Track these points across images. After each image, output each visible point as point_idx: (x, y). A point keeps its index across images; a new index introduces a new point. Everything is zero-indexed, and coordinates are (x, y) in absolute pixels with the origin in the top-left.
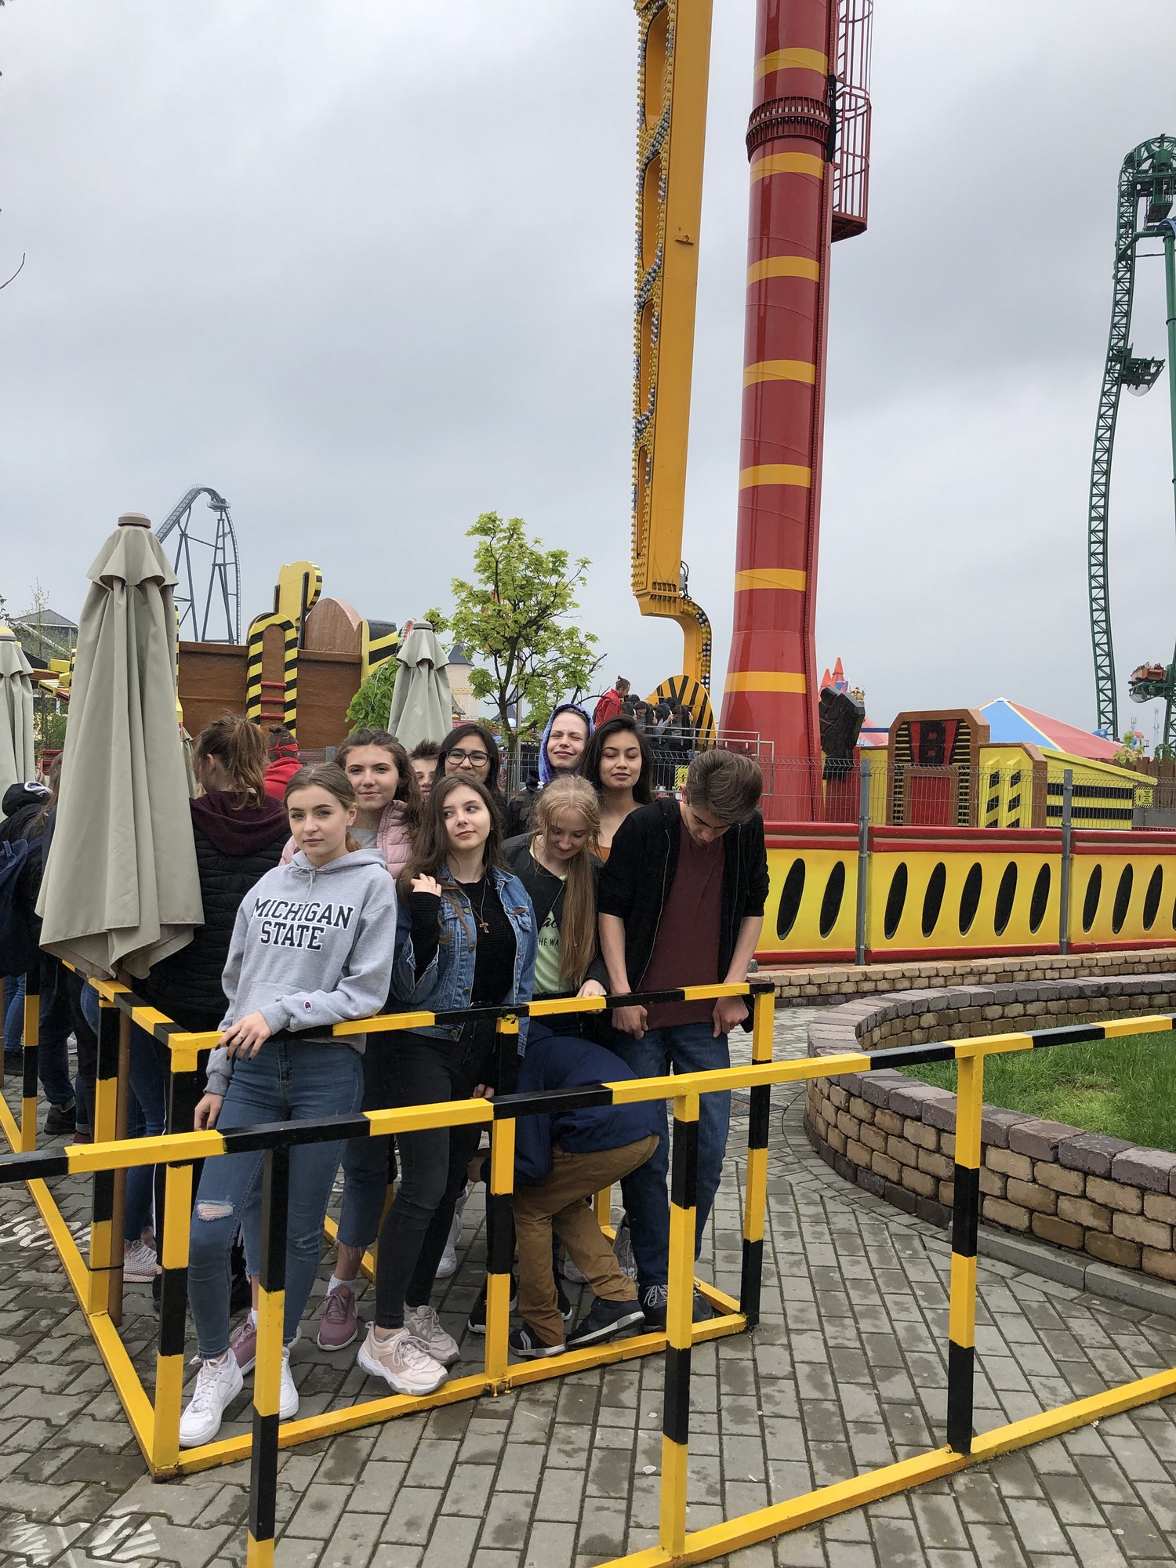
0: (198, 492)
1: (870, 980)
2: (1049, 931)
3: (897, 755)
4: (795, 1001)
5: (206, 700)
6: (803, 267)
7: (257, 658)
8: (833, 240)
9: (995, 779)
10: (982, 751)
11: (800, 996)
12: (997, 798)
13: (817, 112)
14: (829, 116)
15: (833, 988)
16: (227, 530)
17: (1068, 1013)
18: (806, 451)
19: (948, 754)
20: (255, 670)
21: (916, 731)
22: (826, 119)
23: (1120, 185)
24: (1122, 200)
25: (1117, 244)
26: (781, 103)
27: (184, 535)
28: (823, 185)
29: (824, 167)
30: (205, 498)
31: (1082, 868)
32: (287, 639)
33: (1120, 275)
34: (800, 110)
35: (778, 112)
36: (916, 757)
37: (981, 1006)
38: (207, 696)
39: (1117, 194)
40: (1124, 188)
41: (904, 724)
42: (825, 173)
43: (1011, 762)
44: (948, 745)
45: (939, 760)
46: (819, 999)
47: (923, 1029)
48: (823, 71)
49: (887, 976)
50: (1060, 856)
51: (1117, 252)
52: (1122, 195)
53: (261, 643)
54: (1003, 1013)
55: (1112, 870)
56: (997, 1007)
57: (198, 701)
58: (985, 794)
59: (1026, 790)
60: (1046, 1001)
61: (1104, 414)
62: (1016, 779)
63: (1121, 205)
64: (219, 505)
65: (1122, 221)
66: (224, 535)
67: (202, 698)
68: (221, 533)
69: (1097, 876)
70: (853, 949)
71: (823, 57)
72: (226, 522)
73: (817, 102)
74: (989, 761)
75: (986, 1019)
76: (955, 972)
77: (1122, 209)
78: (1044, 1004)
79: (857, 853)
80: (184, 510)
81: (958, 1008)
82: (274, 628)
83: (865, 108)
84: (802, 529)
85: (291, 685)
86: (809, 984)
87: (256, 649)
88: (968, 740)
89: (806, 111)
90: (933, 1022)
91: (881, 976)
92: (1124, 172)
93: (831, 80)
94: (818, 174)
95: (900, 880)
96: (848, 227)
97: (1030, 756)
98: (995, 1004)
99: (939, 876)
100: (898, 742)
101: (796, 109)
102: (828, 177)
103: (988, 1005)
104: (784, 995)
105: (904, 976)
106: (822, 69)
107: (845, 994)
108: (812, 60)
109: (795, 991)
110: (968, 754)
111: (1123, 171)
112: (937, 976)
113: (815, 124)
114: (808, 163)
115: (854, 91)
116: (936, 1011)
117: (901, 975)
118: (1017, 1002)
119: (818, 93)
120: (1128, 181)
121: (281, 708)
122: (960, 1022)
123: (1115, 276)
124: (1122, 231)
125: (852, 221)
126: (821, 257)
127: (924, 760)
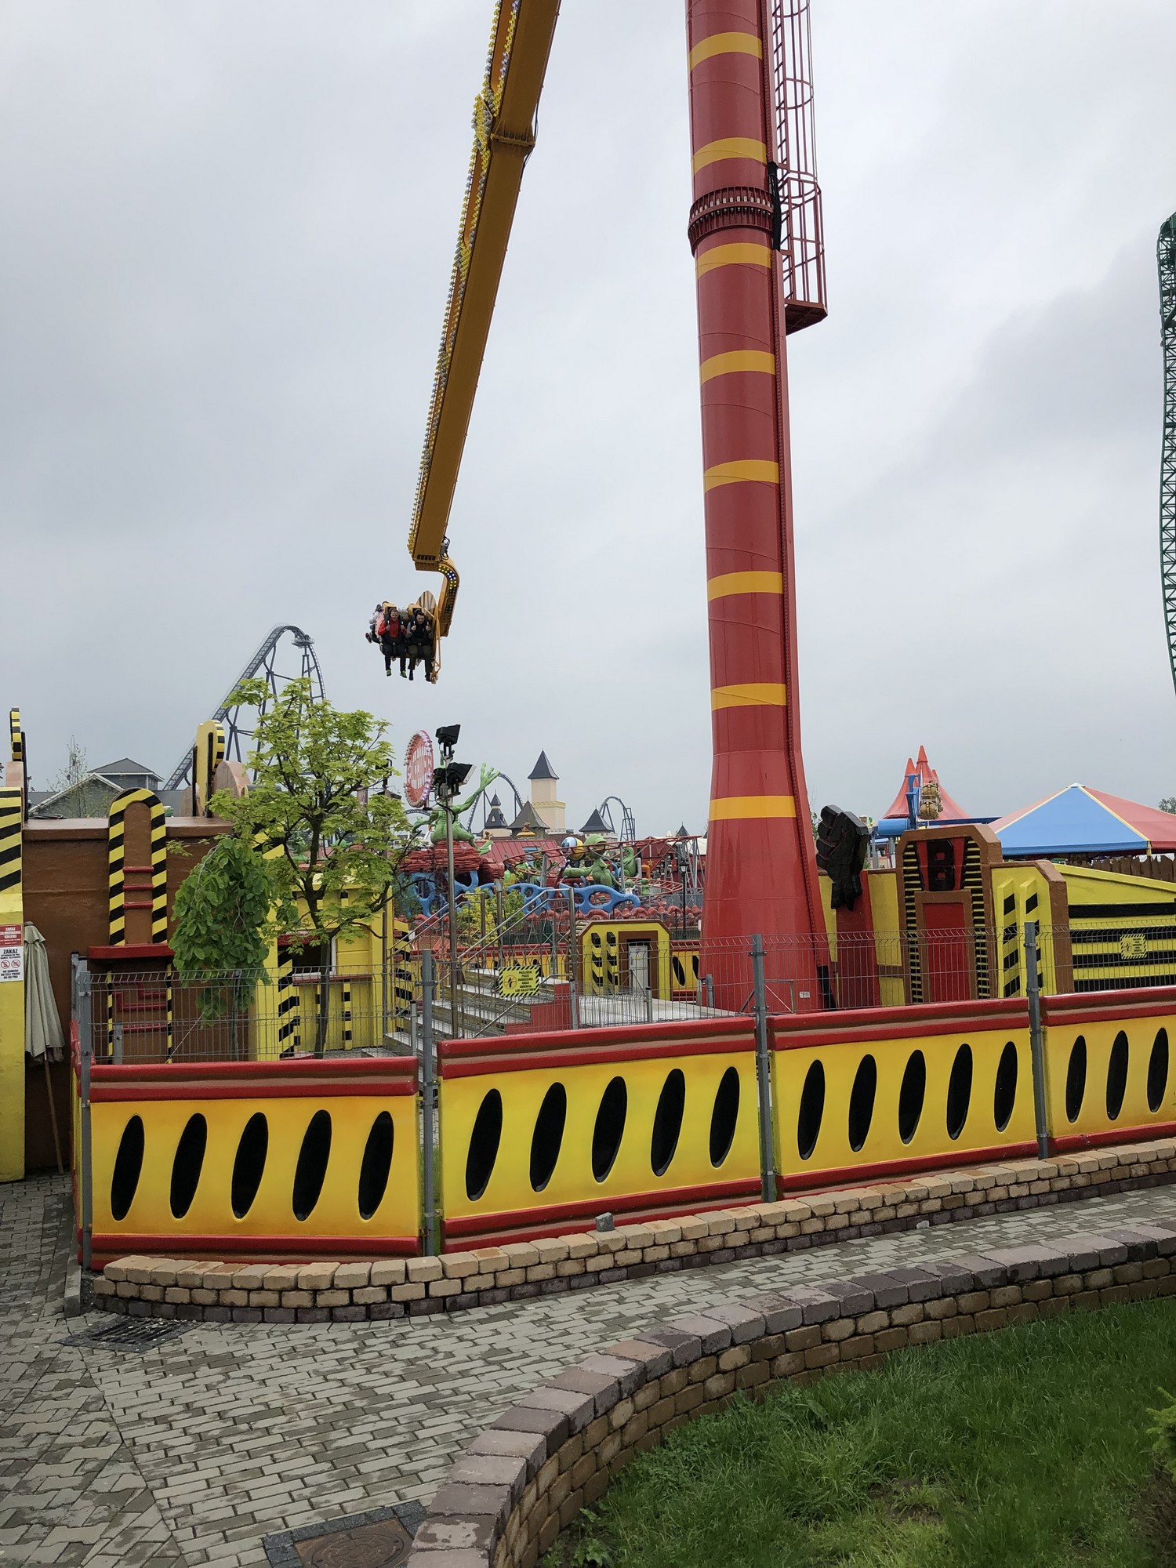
0: (281, 631)
1: (767, 1226)
2: (1022, 1127)
3: (906, 879)
4: (662, 1265)
5: (60, 894)
6: (757, 361)
7: (118, 841)
8: (789, 332)
9: (1010, 904)
10: (994, 872)
11: (670, 1258)
12: (1015, 924)
13: (758, 201)
14: (772, 203)
15: (715, 1243)
16: (312, 664)
17: (959, 1314)
18: (775, 554)
19: (958, 876)
20: (116, 854)
21: (922, 851)
22: (769, 207)
23: (1159, 255)
24: (1163, 269)
25: (1162, 312)
26: (720, 195)
27: (270, 673)
28: (772, 274)
29: (771, 256)
30: (289, 636)
31: (1059, 1043)
32: (153, 816)
33: (1168, 341)
34: (739, 200)
35: (715, 204)
36: (926, 882)
37: (821, 1324)
38: (61, 888)
39: (1156, 263)
40: (1162, 257)
41: (910, 843)
42: (773, 261)
43: (1025, 885)
44: (958, 866)
45: (950, 886)
46: (698, 1259)
47: (724, 1372)
48: (762, 158)
49: (790, 1218)
50: (1028, 1030)
51: (1163, 319)
52: (1161, 263)
53: (122, 824)
54: (856, 1329)
55: (1100, 1041)
56: (846, 1321)
57: (54, 895)
58: (1001, 921)
59: (1044, 913)
60: (923, 1302)
61: (1166, 480)
62: (1032, 903)
63: (1162, 273)
64: (303, 641)
65: (1164, 289)
66: (309, 670)
67: (56, 891)
68: (306, 669)
69: (1079, 1052)
70: (758, 1177)
71: (761, 145)
72: (311, 657)
73: (757, 190)
74: (1005, 882)
75: (829, 1341)
76: (884, 1202)
77: (1163, 277)
78: (921, 1305)
79: (754, 1054)
80: (269, 649)
81: (783, 1332)
82: (139, 805)
83: (813, 194)
84: (776, 640)
85: (159, 867)
86: (682, 1240)
87: (117, 830)
88: (978, 860)
89: (746, 200)
90: (744, 1359)
91: (782, 1219)
92: (1162, 241)
93: (771, 167)
94: (766, 264)
95: (815, 1082)
96: (806, 315)
97: (1045, 876)
98: (841, 1317)
99: (867, 1073)
100: (906, 864)
101: (735, 200)
102: (776, 265)
103: (831, 1320)
104: (648, 1259)
105: (813, 1215)
106: (761, 157)
107: (734, 1248)
108: (750, 149)
109: (663, 1253)
110: (979, 876)
111: (1160, 241)
112: (860, 1209)
113: (756, 212)
114: (752, 252)
115: (803, 177)
116: (746, 1343)
117: (809, 1214)
118: (877, 1309)
119: (759, 180)
120: (1167, 249)
121: (149, 894)
122: (788, 1351)
123: (1163, 344)
124: (1165, 298)
125: (809, 309)
126: (776, 349)
127: (935, 886)
